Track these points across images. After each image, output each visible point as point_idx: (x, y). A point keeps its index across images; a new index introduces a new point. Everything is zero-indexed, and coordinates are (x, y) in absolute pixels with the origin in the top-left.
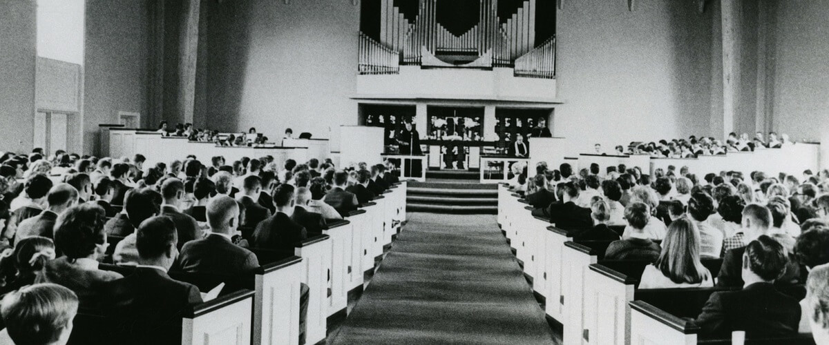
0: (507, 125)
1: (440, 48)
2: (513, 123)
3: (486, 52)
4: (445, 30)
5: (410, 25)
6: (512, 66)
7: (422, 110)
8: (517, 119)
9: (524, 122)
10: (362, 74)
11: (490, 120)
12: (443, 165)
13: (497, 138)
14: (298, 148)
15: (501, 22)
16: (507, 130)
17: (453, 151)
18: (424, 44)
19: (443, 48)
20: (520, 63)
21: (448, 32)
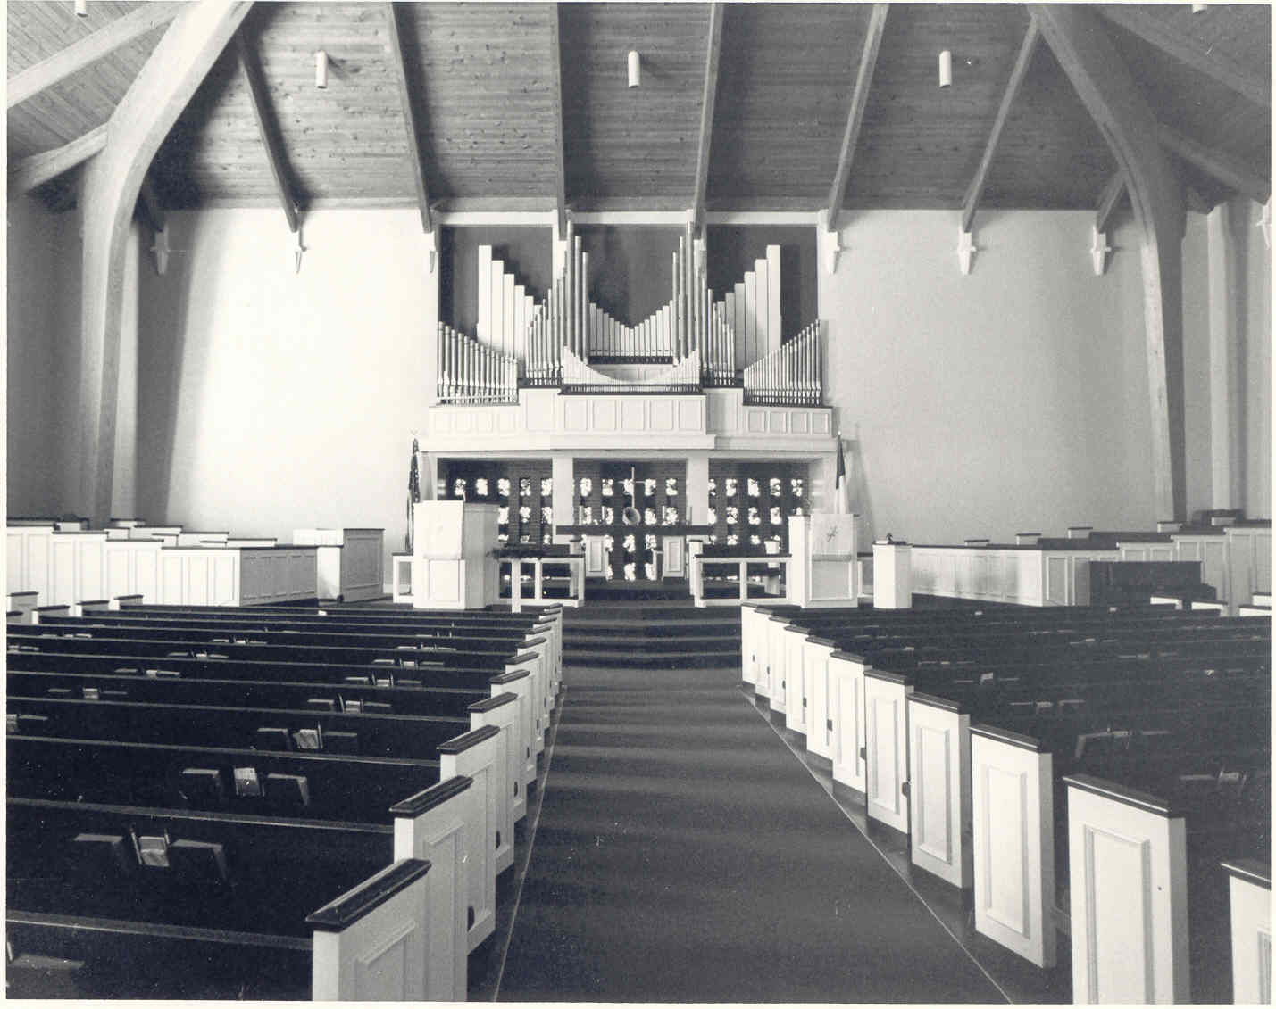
0: (731, 492)
1: (596, 350)
2: (742, 487)
3: (687, 356)
4: (607, 315)
5: (538, 307)
6: (738, 382)
7: (563, 469)
8: (750, 481)
9: (764, 487)
10: (444, 402)
11: (699, 485)
12: (609, 573)
13: (711, 518)
14: (326, 546)
15: (715, 300)
16: (730, 502)
17: (625, 545)
18: (565, 344)
19: (603, 350)
20: (754, 375)
21: (612, 320)
